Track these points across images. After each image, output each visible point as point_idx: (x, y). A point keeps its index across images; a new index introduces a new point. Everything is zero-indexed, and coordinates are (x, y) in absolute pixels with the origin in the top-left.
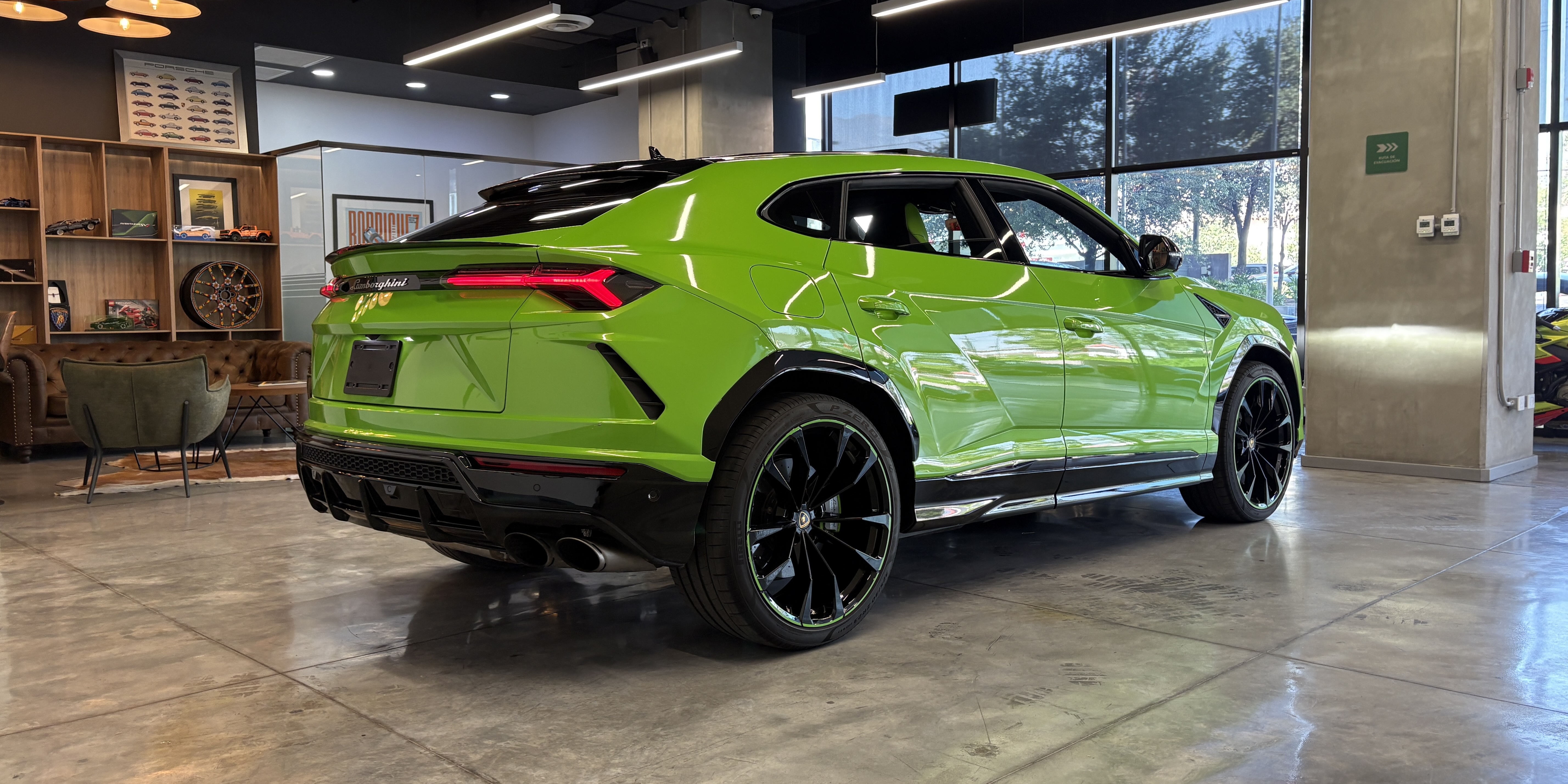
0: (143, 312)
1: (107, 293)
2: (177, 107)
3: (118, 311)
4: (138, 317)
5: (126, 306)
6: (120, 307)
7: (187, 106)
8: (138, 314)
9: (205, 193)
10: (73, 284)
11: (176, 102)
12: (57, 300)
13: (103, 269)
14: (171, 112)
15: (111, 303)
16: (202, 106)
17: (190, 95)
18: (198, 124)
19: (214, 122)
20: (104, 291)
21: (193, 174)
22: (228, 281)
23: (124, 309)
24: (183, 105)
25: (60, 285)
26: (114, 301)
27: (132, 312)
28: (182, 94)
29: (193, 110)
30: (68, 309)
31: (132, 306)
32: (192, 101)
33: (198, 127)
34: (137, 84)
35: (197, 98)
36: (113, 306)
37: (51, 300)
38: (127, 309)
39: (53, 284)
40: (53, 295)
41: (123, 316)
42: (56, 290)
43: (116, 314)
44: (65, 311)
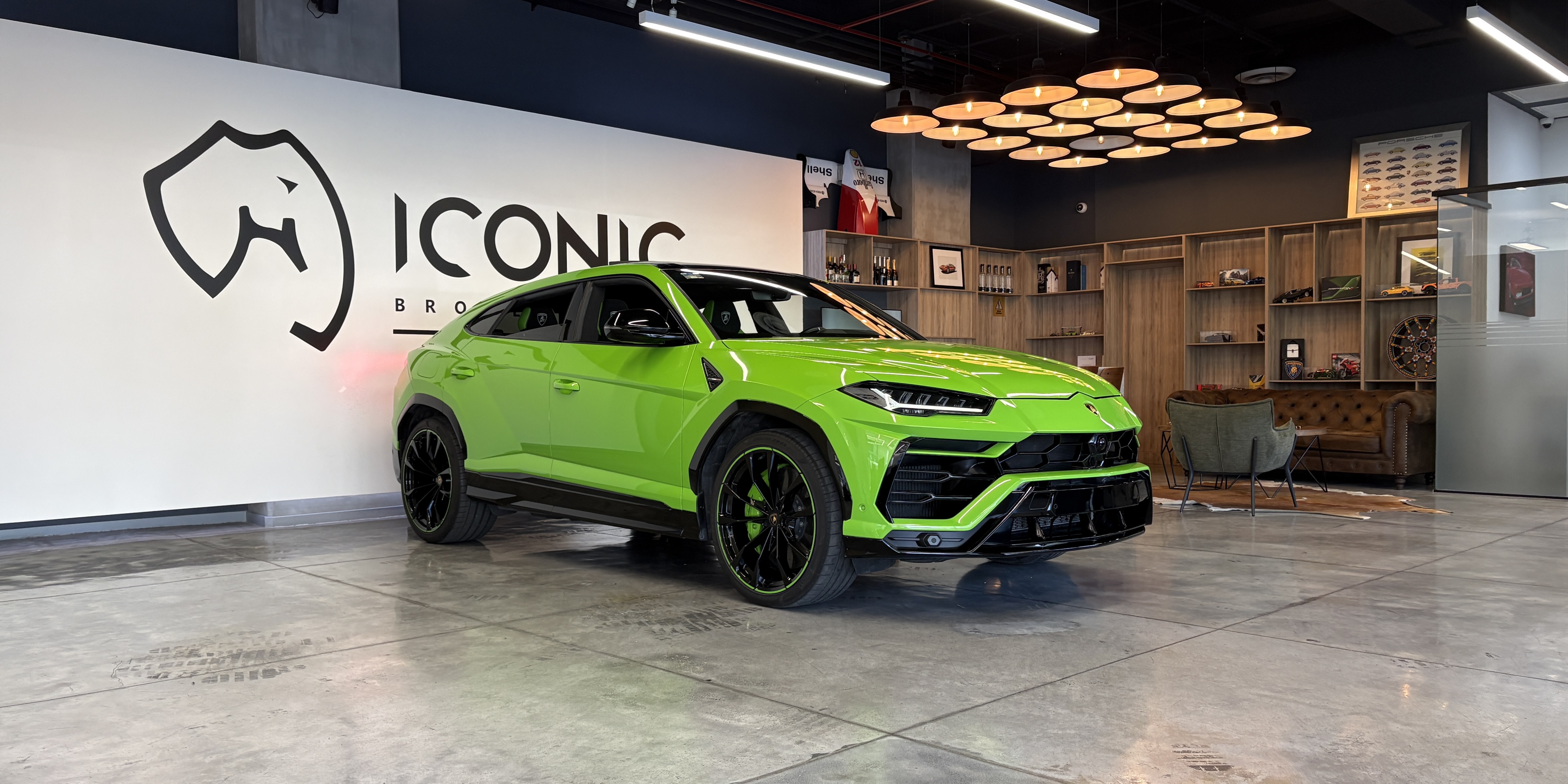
0: (1357, 364)
1: (1337, 348)
2: (1403, 176)
3: (1339, 363)
4: (1355, 368)
5: (1346, 359)
6: (1341, 360)
7: (1411, 173)
8: (1355, 366)
9: (1426, 251)
10: (1311, 341)
11: (1403, 172)
12: (1296, 355)
13: (1335, 328)
14: (1397, 181)
15: (1334, 357)
16: (1426, 170)
17: (1416, 162)
18: (1420, 188)
19: (1437, 182)
20: (1335, 347)
21: (1417, 234)
22: (1423, 334)
23: (1345, 361)
24: (1409, 172)
25: (1301, 343)
26: (1337, 355)
27: (1350, 364)
28: (1409, 163)
29: (1416, 175)
30: (1303, 363)
31: (1351, 359)
32: (1417, 167)
33: (1420, 190)
34: (1369, 163)
35: (1423, 162)
36: (1337, 359)
37: (1290, 355)
38: (1347, 361)
39: (1293, 342)
40: (1293, 351)
41: (1342, 368)
42: (1295, 347)
43: (1338, 366)
44: (1300, 364)
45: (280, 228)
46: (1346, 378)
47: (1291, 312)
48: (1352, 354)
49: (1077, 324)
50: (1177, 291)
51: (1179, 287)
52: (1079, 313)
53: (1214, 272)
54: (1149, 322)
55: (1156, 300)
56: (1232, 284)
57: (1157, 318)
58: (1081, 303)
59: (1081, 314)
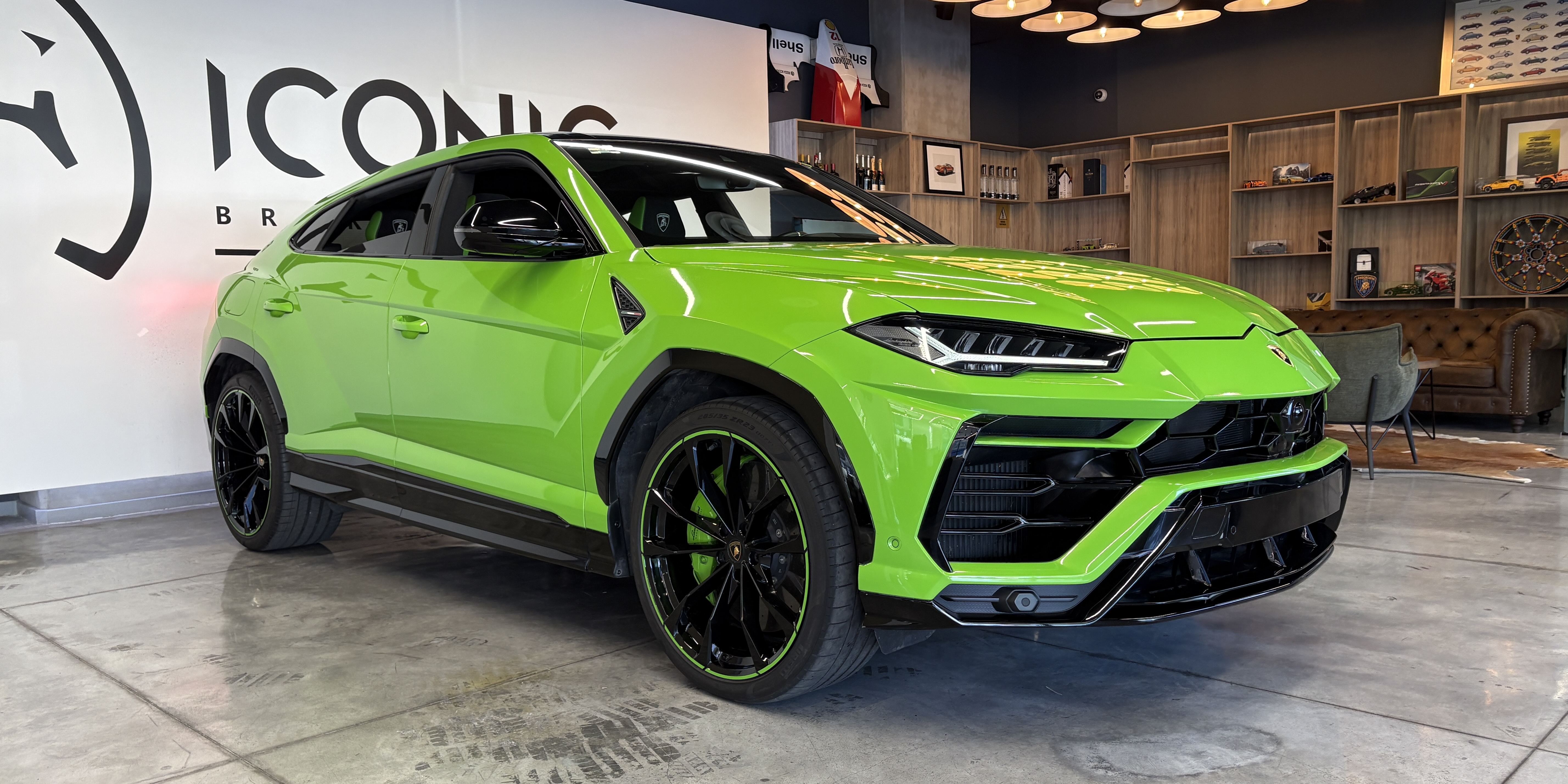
0: (1450, 277)
1: (1421, 258)
2: (1510, 42)
3: (1424, 276)
4: (1444, 282)
5: (1432, 271)
6: (1426, 272)
7: (1522, 38)
8: (1444, 279)
9: (1538, 135)
10: (1388, 250)
11: (1510, 36)
12: (1368, 267)
13: (1418, 234)
14: (1502, 49)
15: (1418, 268)
16: (1541, 33)
17: (1527, 23)
18: (1532, 56)
19: (1554, 48)
20: (1418, 256)
21: (1526, 114)
22: (1536, 238)
23: (1431, 274)
24: (1518, 37)
25: (1374, 252)
26: (1421, 266)
27: (1438, 277)
28: (1518, 26)
29: (1528, 40)
30: (1378, 277)
31: (1439, 271)
32: (1529, 29)
33: (1533, 58)
34: (1467, 27)
35: (1537, 24)
36: (1422, 272)
37: (1360, 267)
38: (1434, 274)
39: (1365, 251)
40: (1364, 262)
41: (1428, 281)
42: (1367, 258)
43: (1423, 280)
44: (1373, 278)
45: (30, 105)
46: (1432, 295)
47: (1362, 215)
48: (1440, 265)
49: (1095, 235)
50: (1218, 193)
51: (1220, 188)
52: (1098, 223)
53: (1265, 169)
54: (1182, 232)
55: (1191, 204)
56: (1289, 182)
57: (1192, 226)
58: (1100, 211)
59: (1100, 224)
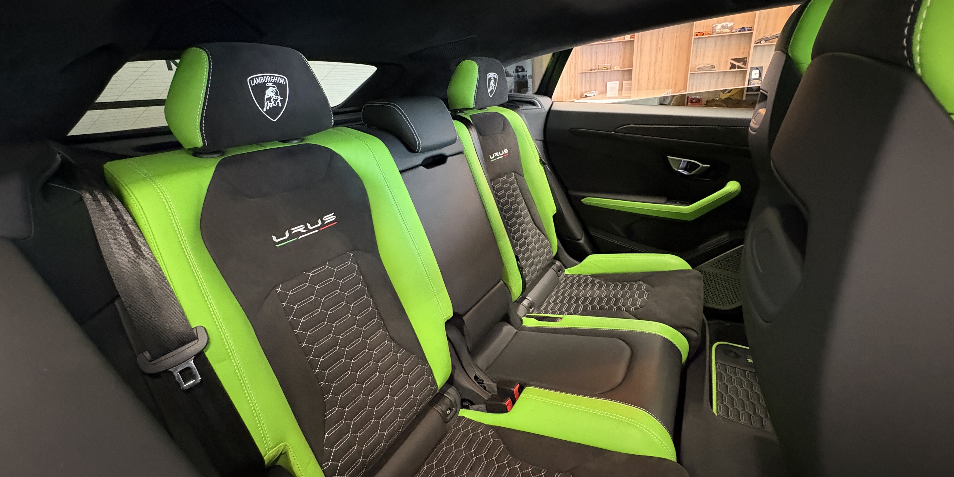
12: (757, 76)
30: (761, 81)
37: (753, 77)
39: (757, 68)
40: (755, 74)
49: (606, 62)
50: (675, 40)
51: (677, 37)
52: (608, 56)
53: (704, 26)
54: (653, 60)
55: (660, 46)
56: (722, 32)
57: (659, 58)
58: (609, 49)
59: (609, 56)
